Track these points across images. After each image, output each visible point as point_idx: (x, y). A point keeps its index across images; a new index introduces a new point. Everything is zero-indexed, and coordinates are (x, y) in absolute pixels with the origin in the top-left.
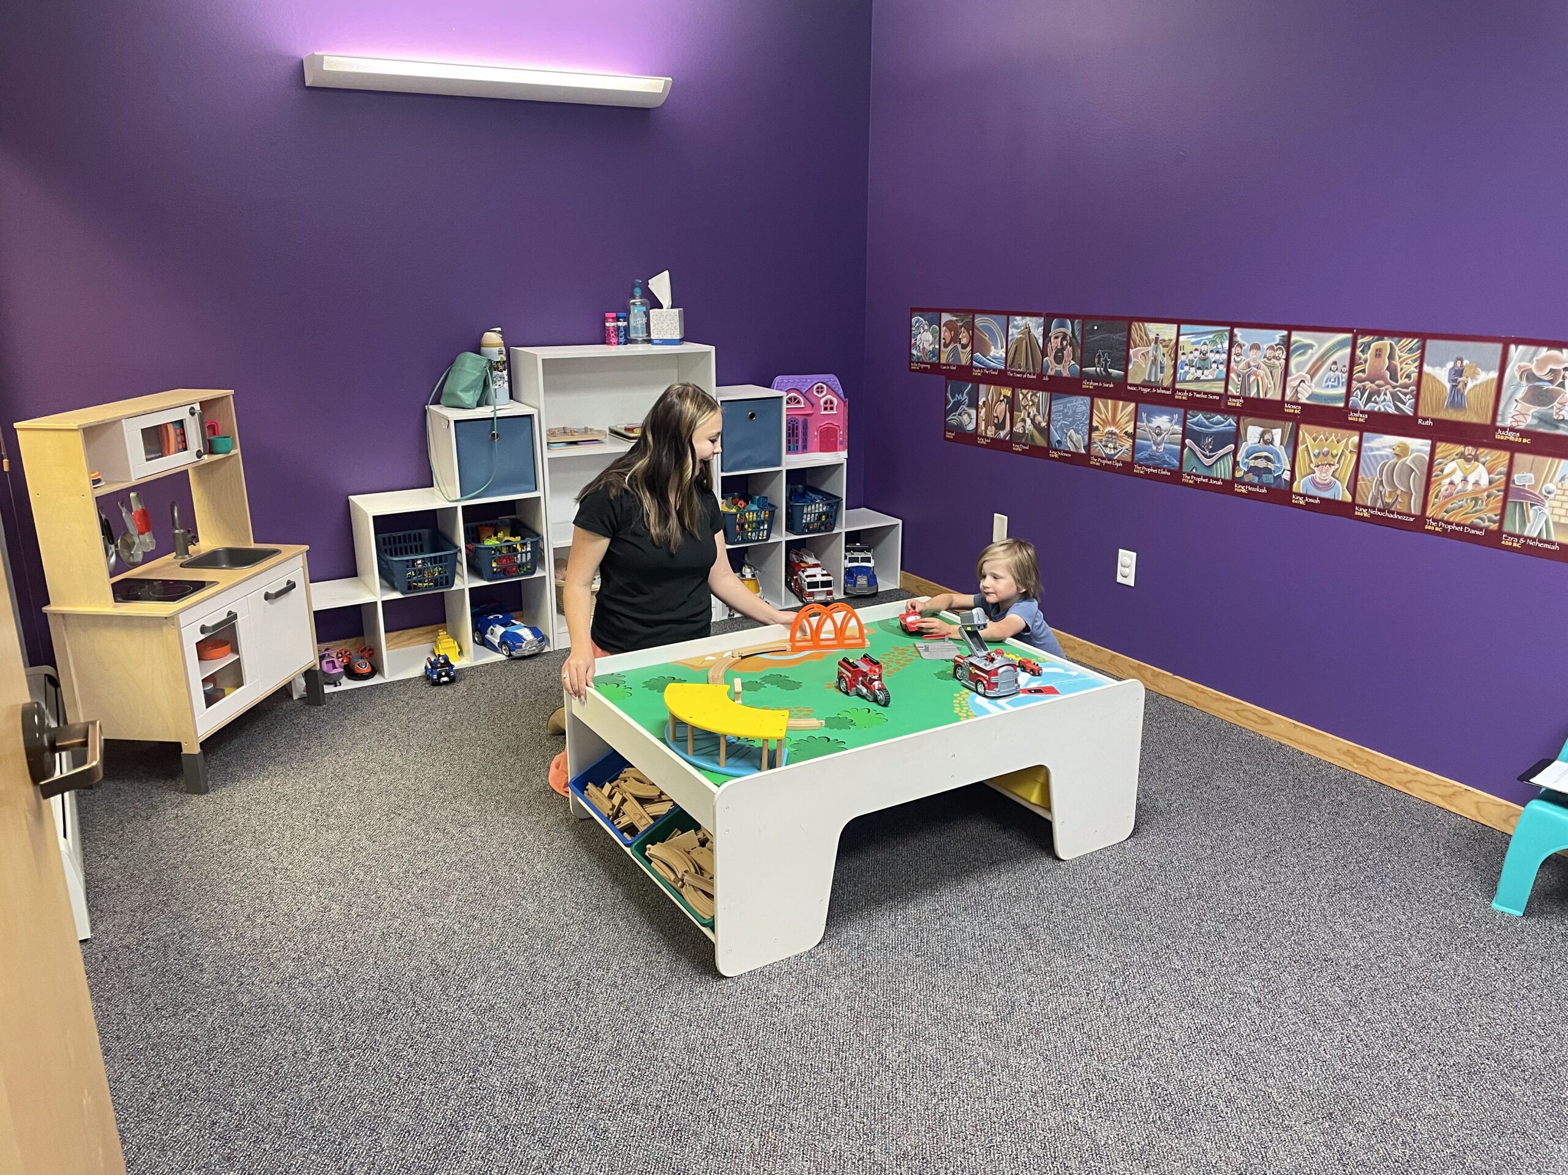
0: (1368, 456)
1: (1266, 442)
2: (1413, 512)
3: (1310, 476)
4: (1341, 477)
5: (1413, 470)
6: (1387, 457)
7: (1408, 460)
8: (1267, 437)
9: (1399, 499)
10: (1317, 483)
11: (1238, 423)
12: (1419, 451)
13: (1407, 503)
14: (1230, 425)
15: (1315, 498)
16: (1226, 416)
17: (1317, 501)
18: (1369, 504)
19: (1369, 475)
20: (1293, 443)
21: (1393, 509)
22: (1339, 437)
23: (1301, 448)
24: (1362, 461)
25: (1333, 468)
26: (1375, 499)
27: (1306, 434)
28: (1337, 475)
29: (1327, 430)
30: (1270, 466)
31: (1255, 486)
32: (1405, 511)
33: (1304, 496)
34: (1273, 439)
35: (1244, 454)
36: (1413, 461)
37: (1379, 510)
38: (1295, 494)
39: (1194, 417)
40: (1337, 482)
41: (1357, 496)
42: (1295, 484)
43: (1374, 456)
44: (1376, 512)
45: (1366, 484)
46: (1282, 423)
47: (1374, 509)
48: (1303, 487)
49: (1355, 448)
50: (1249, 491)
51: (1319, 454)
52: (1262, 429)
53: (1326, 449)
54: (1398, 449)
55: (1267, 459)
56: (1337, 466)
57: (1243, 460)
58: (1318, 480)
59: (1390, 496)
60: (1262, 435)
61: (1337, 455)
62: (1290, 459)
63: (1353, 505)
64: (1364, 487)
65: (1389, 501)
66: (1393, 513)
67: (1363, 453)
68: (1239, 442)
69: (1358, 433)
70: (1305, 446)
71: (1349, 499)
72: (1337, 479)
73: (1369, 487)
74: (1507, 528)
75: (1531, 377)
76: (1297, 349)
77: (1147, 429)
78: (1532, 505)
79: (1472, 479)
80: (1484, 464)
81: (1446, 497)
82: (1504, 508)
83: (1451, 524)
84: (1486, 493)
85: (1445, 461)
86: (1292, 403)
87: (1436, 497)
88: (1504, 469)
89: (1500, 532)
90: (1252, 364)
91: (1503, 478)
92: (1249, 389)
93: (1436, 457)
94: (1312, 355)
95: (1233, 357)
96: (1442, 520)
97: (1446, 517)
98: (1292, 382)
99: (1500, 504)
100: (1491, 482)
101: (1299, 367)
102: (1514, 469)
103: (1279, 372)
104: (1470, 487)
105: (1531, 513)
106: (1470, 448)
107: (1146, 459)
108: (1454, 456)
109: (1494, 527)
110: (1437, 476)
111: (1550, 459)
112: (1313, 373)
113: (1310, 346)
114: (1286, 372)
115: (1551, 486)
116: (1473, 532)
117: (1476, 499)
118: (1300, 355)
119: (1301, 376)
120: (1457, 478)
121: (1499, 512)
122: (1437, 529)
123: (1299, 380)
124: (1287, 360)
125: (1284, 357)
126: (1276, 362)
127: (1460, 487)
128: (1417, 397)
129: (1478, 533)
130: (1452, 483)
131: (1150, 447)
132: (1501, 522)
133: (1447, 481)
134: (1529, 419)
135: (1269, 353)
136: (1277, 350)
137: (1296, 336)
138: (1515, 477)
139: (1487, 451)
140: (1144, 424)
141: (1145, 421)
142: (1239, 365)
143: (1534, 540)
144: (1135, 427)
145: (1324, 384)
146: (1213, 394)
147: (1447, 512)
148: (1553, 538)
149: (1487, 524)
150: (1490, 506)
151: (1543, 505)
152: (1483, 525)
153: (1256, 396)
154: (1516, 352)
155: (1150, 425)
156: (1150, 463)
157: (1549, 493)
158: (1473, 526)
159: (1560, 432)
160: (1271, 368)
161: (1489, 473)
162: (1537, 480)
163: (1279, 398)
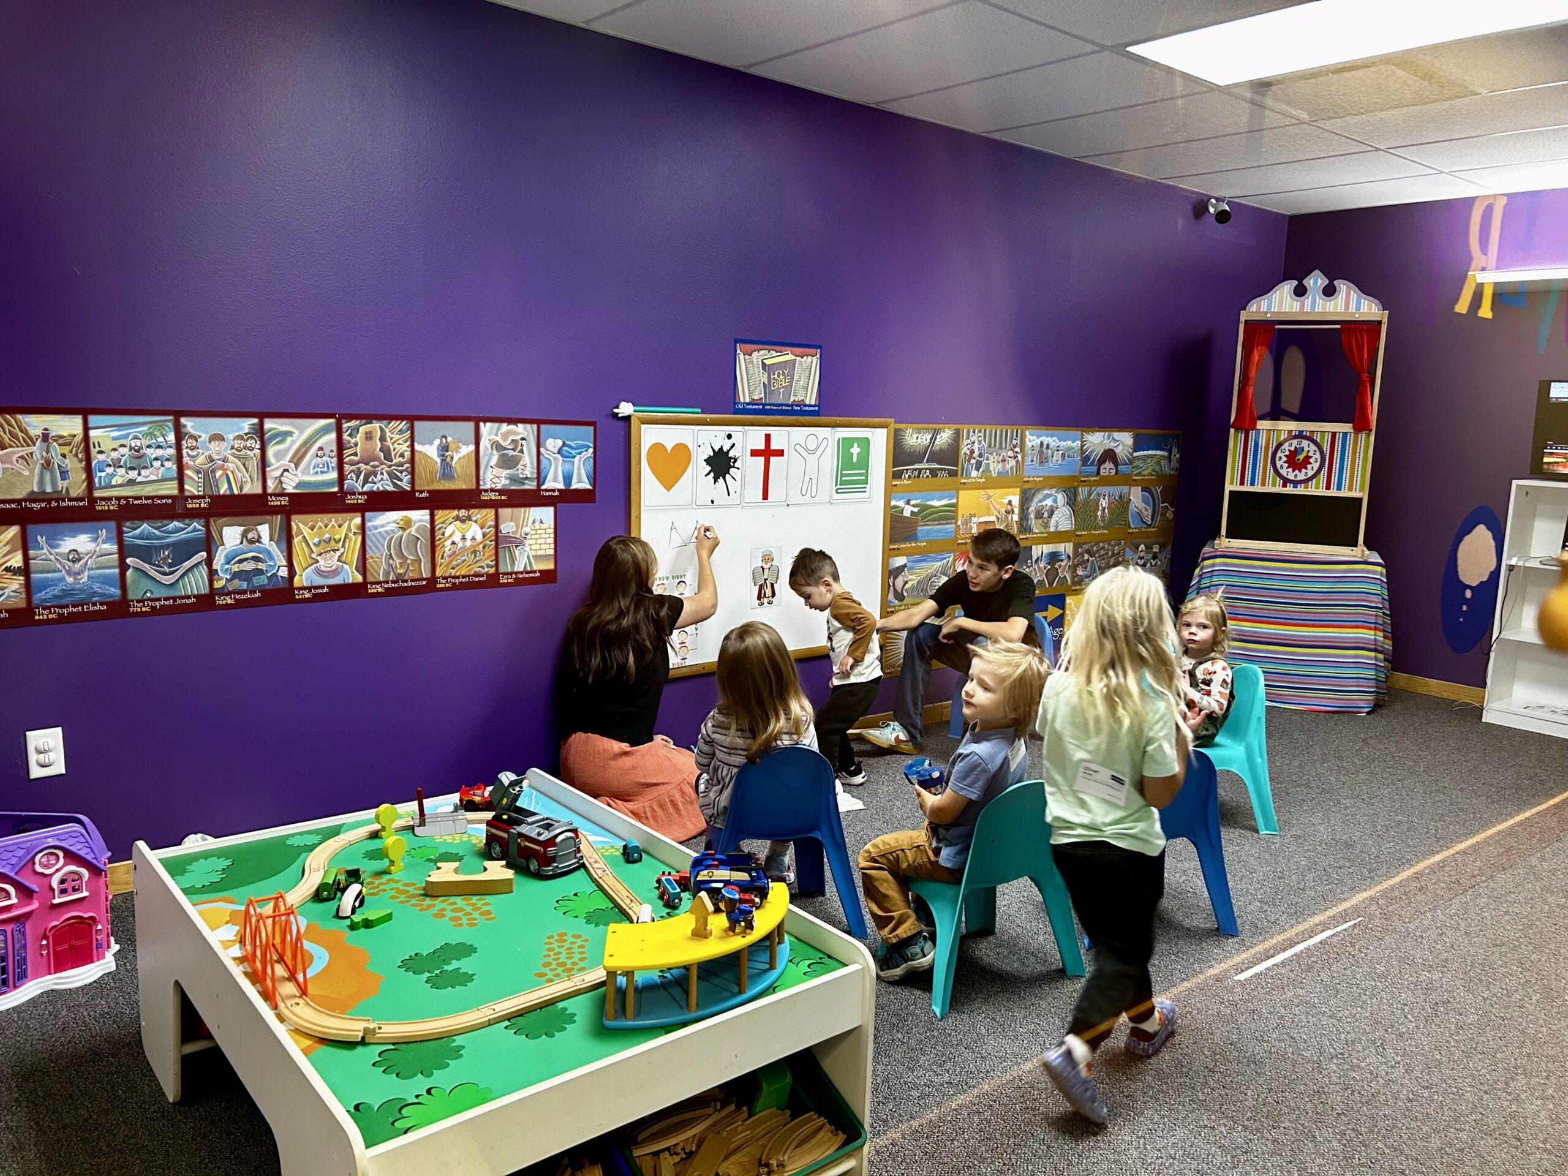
0: (373, 534)
1: (251, 542)
2: (424, 576)
3: (313, 567)
4: (348, 561)
5: (419, 539)
6: (392, 531)
7: (413, 531)
8: (250, 536)
9: (411, 568)
10: (323, 571)
11: (207, 526)
12: (421, 521)
13: (418, 570)
14: (195, 530)
15: (322, 587)
16: (187, 521)
17: (325, 590)
18: (381, 579)
19: (376, 552)
20: (287, 538)
21: (406, 578)
22: (340, 521)
23: (296, 541)
24: (368, 541)
25: (338, 553)
26: (387, 573)
27: (300, 524)
28: (343, 559)
29: (325, 517)
30: (261, 566)
31: (245, 592)
32: (417, 577)
33: (309, 589)
34: (260, 537)
35: (222, 560)
36: (417, 531)
37: (393, 582)
38: (297, 588)
39: (135, 529)
40: (345, 566)
41: (368, 575)
42: (296, 579)
43: (380, 533)
44: (390, 585)
45: (375, 562)
46: (269, 517)
47: (387, 582)
48: (307, 580)
49: (358, 529)
50: (236, 600)
51: (320, 542)
52: (242, 528)
53: (327, 536)
54: (401, 522)
55: (256, 559)
56: (342, 550)
57: (222, 566)
58: (323, 569)
59: (401, 567)
60: (244, 535)
61: (340, 539)
62: (285, 554)
63: (364, 585)
64: (373, 564)
65: (401, 571)
66: (406, 581)
67: (368, 533)
68: (213, 548)
69: (359, 514)
70: (301, 537)
71: (359, 578)
72: (344, 563)
73: (379, 563)
74: (502, 569)
75: (498, 447)
76: (274, 437)
77: (52, 557)
78: (517, 547)
79: (469, 536)
80: (476, 522)
81: (450, 556)
82: (497, 554)
83: (458, 577)
84: (482, 545)
85: (444, 525)
86: (276, 495)
87: (442, 558)
88: (492, 523)
89: (497, 574)
90: (215, 457)
91: (493, 530)
92: (217, 486)
93: (436, 523)
94: (293, 442)
95: (185, 452)
96: (450, 577)
97: (453, 573)
98: (273, 473)
99: (493, 552)
100: (484, 535)
101: (279, 456)
102: (500, 521)
103: (254, 464)
104: (468, 543)
105: (517, 552)
106: (463, 511)
107: (55, 597)
108: (451, 520)
109: (492, 571)
110: (440, 539)
111: (523, 509)
112: (297, 460)
113: (290, 434)
114: (264, 463)
115: (527, 529)
116: (477, 579)
117: (475, 552)
118: (277, 443)
119: (283, 465)
120: (457, 538)
121: (494, 558)
122: (447, 585)
123: (282, 470)
124: (263, 450)
125: (258, 446)
126: (249, 452)
127: (460, 545)
128: (412, 473)
129: (481, 579)
130: (453, 543)
131: (64, 579)
132: (497, 565)
133: (449, 542)
134: (503, 480)
135: (238, 444)
136: (248, 440)
137: (269, 424)
138: (501, 527)
139: (477, 511)
140: (45, 551)
141: (45, 546)
142: (197, 460)
143: (522, 573)
144: (26, 559)
145: (312, 471)
146: (161, 497)
147: (453, 568)
148: (535, 568)
149: (486, 570)
150: (486, 555)
151: (524, 545)
152: (483, 571)
153: (228, 493)
154: (486, 428)
155: (57, 550)
156: (64, 601)
157: (527, 534)
158: (477, 575)
159: (526, 487)
160: (244, 460)
161: (482, 529)
162: (517, 526)
163: (258, 490)
